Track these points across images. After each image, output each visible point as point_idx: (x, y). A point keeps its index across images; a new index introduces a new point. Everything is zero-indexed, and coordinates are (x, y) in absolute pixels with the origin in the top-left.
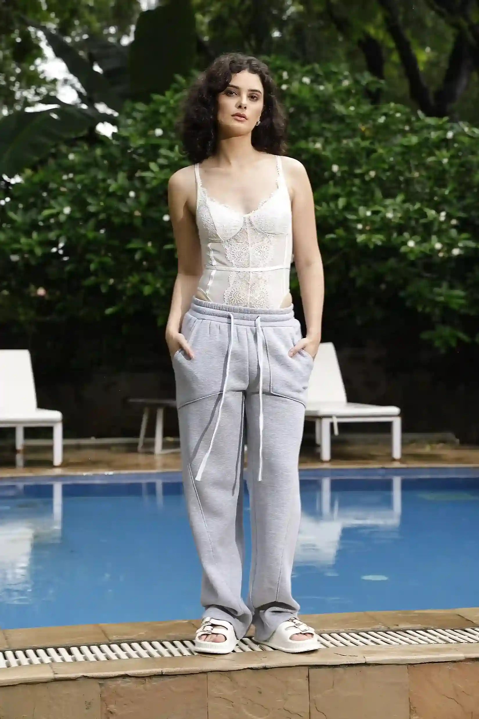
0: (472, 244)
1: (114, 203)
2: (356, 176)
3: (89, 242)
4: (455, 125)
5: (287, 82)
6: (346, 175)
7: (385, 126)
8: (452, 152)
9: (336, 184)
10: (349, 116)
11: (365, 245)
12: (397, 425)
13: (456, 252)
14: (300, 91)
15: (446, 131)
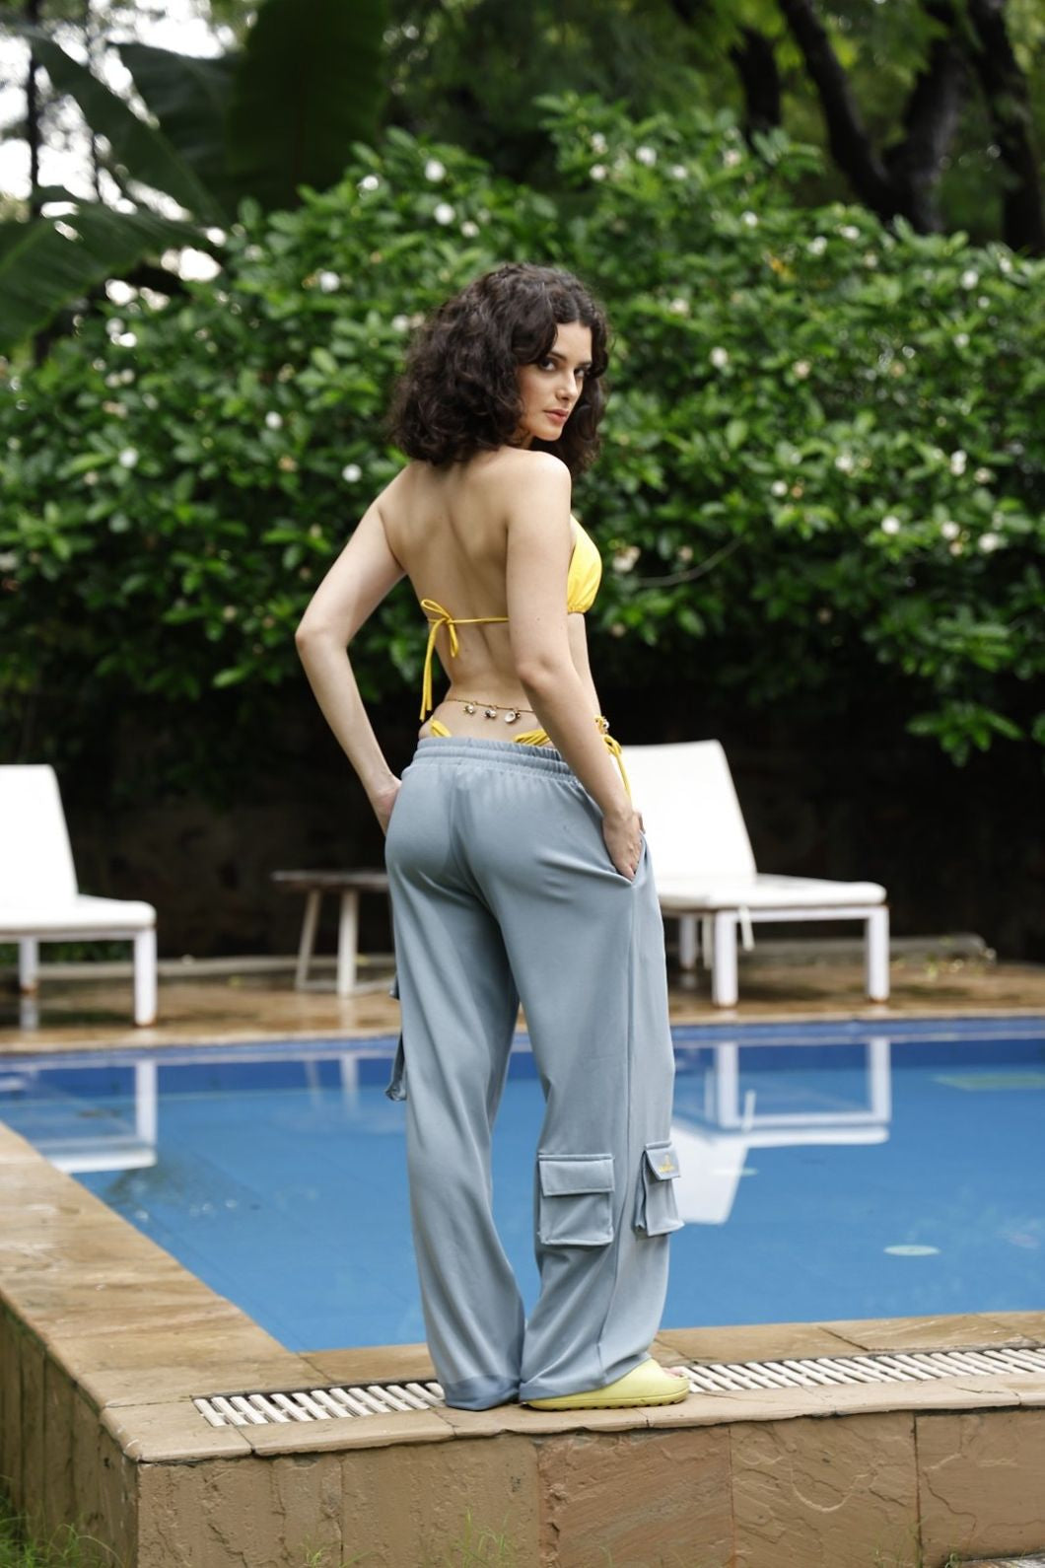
0: (1022, 524)
1: (235, 440)
2: (764, 373)
3: (180, 530)
4: (981, 255)
5: (602, 161)
6: (742, 373)
7: (827, 260)
8: (976, 319)
9: (722, 392)
10: (744, 239)
11: (793, 530)
12: (879, 923)
13: (989, 543)
14: (636, 183)
15: (961, 268)
